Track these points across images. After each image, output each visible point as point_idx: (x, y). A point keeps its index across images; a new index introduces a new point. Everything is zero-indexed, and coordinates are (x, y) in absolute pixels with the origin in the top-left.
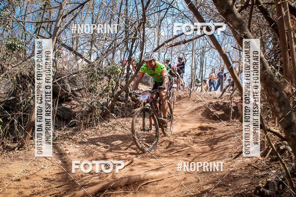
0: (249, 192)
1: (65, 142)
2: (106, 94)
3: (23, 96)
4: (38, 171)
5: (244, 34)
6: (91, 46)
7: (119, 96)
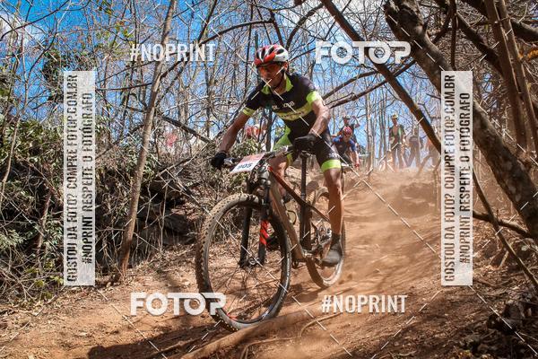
0: (478, 325)
3: (112, 202)
4: (145, 316)
6: (208, 115)
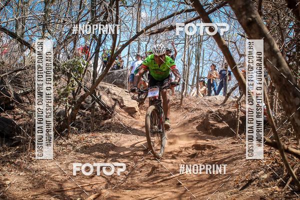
1: (4, 168)
2: (64, 99)
5: (251, 17)
7: (83, 103)
